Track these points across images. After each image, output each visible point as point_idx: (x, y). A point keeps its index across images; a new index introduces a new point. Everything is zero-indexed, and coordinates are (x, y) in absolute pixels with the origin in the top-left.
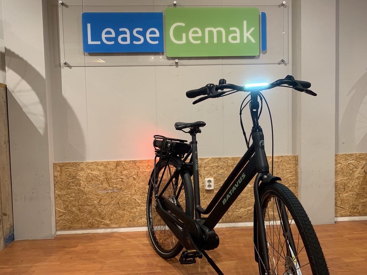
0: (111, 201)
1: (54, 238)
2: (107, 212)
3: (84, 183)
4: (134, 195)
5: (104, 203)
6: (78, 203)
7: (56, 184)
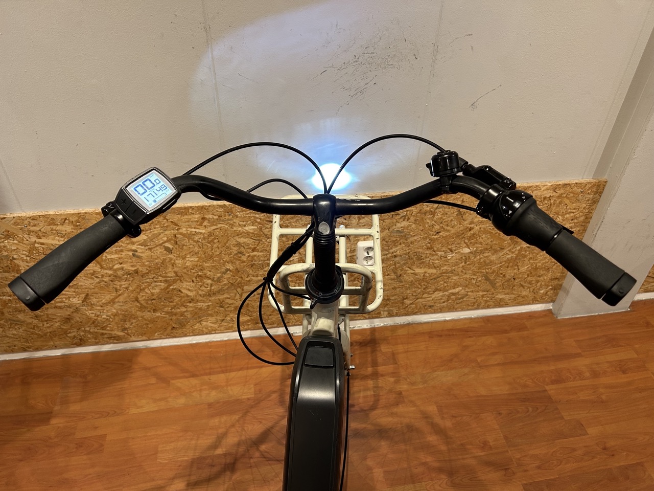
0: (117, 297)
2: (112, 317)
4: (175, 281)
5: (98, 302)
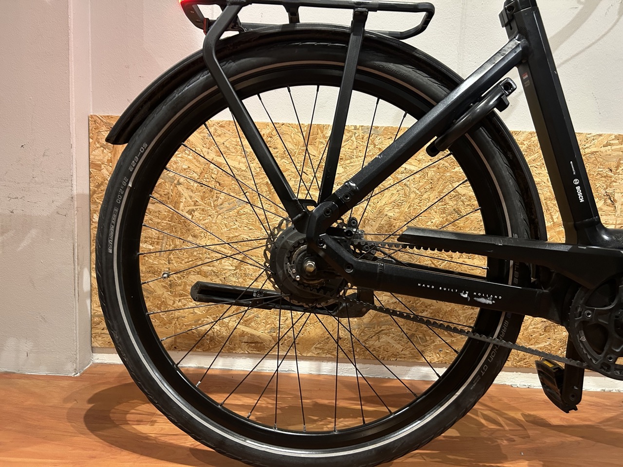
1: (81, 376)
3: (191, 194)
6: (169, 263)
7: (95, 192)
